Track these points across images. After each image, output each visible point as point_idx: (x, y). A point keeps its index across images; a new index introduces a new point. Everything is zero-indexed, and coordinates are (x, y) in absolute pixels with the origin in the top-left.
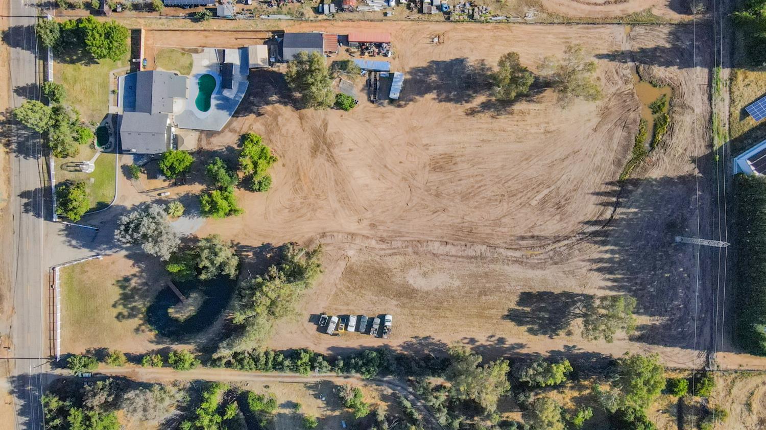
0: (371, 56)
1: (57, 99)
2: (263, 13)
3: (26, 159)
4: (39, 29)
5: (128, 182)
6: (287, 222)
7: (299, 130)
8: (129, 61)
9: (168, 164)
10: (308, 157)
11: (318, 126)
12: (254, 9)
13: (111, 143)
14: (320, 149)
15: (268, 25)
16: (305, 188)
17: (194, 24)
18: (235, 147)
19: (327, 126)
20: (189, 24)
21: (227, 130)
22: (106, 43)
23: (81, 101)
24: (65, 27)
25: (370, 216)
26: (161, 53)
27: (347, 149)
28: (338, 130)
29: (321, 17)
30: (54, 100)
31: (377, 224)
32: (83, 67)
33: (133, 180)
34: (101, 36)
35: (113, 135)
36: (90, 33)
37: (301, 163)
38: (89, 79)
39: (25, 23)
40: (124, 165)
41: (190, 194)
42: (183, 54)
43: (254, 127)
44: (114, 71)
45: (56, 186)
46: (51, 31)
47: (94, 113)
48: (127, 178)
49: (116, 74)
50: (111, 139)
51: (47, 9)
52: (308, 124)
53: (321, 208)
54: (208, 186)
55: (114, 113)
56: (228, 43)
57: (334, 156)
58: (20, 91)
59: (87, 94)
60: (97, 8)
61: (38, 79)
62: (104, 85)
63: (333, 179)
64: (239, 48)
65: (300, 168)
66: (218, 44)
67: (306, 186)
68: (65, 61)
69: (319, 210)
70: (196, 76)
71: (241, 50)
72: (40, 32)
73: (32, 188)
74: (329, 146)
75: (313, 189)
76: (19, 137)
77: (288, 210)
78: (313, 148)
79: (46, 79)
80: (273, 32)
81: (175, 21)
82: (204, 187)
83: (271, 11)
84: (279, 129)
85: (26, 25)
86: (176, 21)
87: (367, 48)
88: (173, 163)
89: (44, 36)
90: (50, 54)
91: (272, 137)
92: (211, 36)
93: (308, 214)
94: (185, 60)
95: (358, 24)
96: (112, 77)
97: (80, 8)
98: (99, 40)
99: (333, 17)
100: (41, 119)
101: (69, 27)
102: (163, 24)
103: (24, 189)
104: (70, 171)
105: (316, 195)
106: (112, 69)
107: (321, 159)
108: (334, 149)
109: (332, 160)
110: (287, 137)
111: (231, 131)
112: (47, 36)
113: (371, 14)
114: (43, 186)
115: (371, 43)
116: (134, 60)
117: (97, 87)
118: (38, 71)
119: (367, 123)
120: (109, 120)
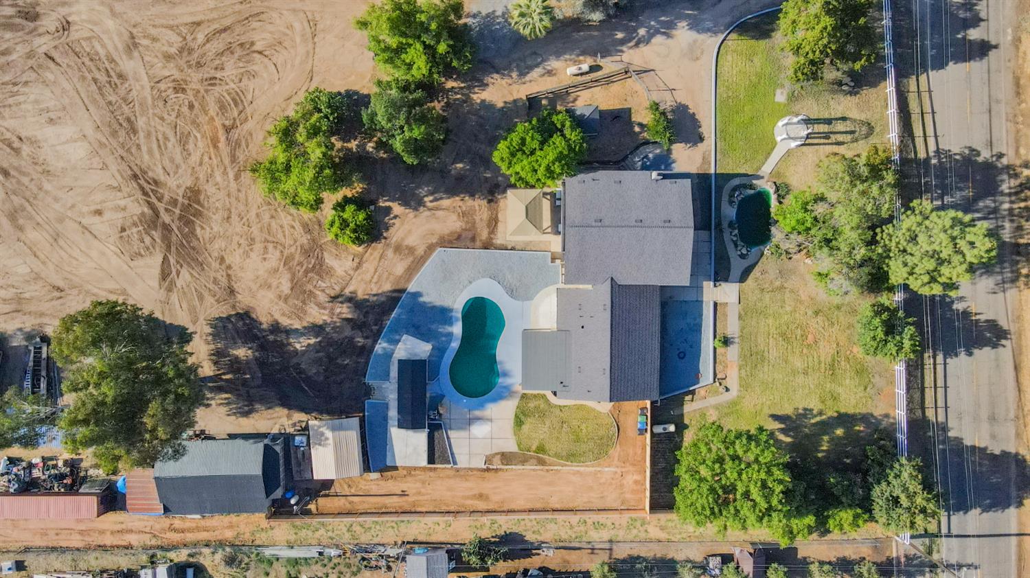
0: (51, 459)
1: (877, 313)
2: (335, 561)
3: (972, 150)
4: (931, 507)
5: (682, 98)
6: (258, 14)
7: (234, 259)
8: (686, 427)
9: (557, 139)
10: (210, 189)
11: (185, 273)
12: (359, 570)
13: (731, 203)
14: (177, 211)
15: (322, 531)
16: (213, 109)
17: (515, 529)
18: (397, 208)
19: (163, 271)
20: (530, 529)
21: (420, 251)
22: (731, 475)
23: (817, 313)
24: (856, 517)
25: (38, 41)
26: (601, 449)
27: (108, 215)
28: (132, 264)
29: (181, 556)
30: (887, 309)
31: (18, 21)
32: (815, 405)
33: (668, 103)
34: (747, 495)
35: (725, 225)
36: (775, 502)
37: (225, 173)
38: (794, 372)
39: (974, 520)
40: (695, 144)
41: (514, 75)
42: (541, 449)
43: (349, 264)
44: (727, 397)
45: (883, 76)
46: (896, 501)
47: (778, 283)
48: (686, 107)
49: (721, 389)
50: (730, 212)
51: (915, 557)
52: (212, 274)
53: (168, 57)
54: (467, 100)
55: (724, 285)
56: (423, 482)
57: (139, 195)
58: (992, 334)
59: (799, 332)
60: (775, 565)
61: (940, 368)
62: (753, 358)
63: (141, 135)
64: (395, 468)
65: (227, 161)
66: (448, 477)
67: (212, 113)
68: (865, 418)
69: (173, 50)
70: (506, 393)
71: (389, 463)
72: (928, 500)
73: (954, 70)
74: (153, 221)
75: (191, 107)
76: (995, 211)
77: (256, 48)
78: (198, 214)
79: (915, 371)
80: (308, 513)
81: (565, 534)
82: (479, 96)
83: (314, 567)
84: (287, 261)
85: (975, 512)
86: (564, 536)
87: (61, 477)
88: (542, 143)
89: (915, 486)
90: (902, 437)
91: (304, 240)
92: (468, 498)
93: (201, 37)
94: (536, 432)
95: (88, 539)
96: (733, 381)
97: (822, 563)
98: (750, 482)
99: (153, 556)
100: (913, 239)
101: (846, 515)
102: (598, 526)
103: (975, 66)
104: (844, 119)
105: (184, 90)
106: (734, 403)
107: (176, 184)
108: (143, 214)
109: (145, 185)
110: (266, 241)
111: (411, 250)
112: (905, 489)
113: (57, 565)
114: (923, 78)
115: (49, 492)
116: (672, 428)
117: (773, 354)
118: (940, 392)
119: (61, 284)
120: (737, 265)
